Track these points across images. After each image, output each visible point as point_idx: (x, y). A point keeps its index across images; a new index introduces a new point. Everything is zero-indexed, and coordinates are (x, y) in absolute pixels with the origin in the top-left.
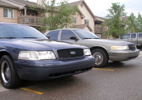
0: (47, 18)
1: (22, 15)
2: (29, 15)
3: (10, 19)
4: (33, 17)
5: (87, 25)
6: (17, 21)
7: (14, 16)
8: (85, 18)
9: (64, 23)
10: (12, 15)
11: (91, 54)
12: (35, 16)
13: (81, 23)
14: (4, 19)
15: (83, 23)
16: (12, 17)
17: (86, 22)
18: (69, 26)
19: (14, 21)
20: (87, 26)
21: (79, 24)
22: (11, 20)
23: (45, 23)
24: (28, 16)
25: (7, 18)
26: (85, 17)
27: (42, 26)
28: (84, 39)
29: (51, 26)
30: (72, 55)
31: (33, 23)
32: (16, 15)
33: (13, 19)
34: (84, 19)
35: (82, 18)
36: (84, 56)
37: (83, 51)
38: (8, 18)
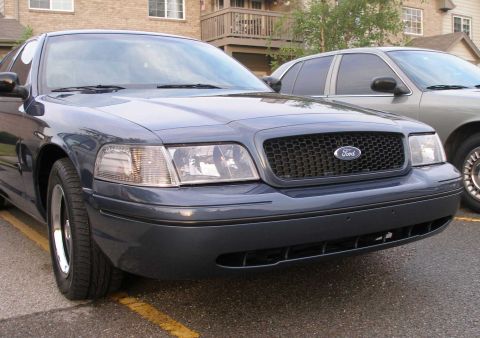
0: (306, 14)
1: (217, 8)
2: (243, 6)
3: (174, 21)
4: (257, 12)
5: (463, 36)
6: (198, 28)
7: (187, 10)
8: (454, 11)
9: (370, 30)
10: (181, 8)
11: (444, 159)
12: (263, 9)
13: (441, 29)
14: (153, 23)
15: (448, 28)
16: (181, 15)
17: (459, 25)
18: (389, 41)
19: (187, 29)
20: (463, 41)
21: (432, 35)
22: (177, 25)
23: (298, 32)
24: (236, 9)
25: (162, 20)
26: (454, 6)
27: (287, 46)
28: (433, 88)
29: (323, 44)
30: (345, 162)
31: (256, 36)
32: (193, 9)
33: (184, 22)
34: (450, 12)
35: (444, 10)
36: (405, 166)
37: (401, 146)
38: (166, 20)
